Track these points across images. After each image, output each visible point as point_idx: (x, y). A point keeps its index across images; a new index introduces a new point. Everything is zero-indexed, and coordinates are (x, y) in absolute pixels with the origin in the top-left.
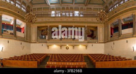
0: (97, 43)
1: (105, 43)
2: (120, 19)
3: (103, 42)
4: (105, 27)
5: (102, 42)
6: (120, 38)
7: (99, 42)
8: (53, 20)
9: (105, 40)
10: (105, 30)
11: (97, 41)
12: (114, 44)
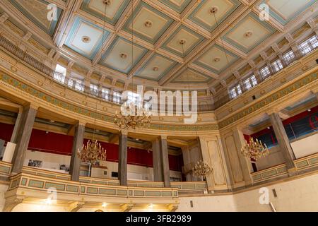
0: (206, 192)
1: (235, 191)
2: (274, 114)
3: (228, 191)
4: (224, 139)
5: (225, 188)
6: (291, 171)
7: (215, 191)
8: (56, 93)
9: (233, 181)
10: (225, 147)
11: (207, 187)
12: (275, 195)
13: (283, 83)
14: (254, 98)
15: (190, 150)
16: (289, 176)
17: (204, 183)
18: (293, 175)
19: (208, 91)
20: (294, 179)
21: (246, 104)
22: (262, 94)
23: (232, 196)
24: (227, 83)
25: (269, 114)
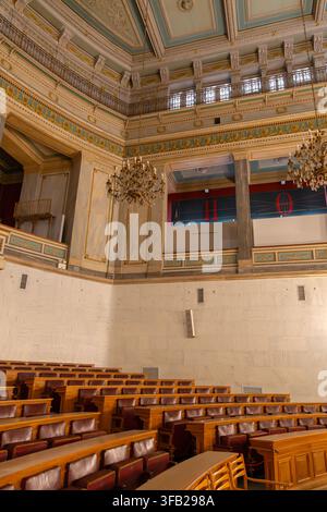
0: (62, 266)
1: (120, 278)
2: (245, 160)
3: (107, 275)
5: (102, 268)
6: (245, 263)
7: (81, 269)
11: (67, 256)
12: (201, 300)
13: (279, 113)
14: (217, 121)
15: (44, 177)
16: (237, 272)
17: (63, 247)
18: (245, 272)
19: (127, 76)
20: (246, 278)
21: (196, 127)
22: (234, 120)
23: (110, 286)
24: (171, 78)
25: (236, 158)
